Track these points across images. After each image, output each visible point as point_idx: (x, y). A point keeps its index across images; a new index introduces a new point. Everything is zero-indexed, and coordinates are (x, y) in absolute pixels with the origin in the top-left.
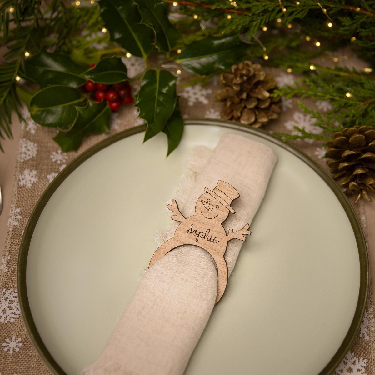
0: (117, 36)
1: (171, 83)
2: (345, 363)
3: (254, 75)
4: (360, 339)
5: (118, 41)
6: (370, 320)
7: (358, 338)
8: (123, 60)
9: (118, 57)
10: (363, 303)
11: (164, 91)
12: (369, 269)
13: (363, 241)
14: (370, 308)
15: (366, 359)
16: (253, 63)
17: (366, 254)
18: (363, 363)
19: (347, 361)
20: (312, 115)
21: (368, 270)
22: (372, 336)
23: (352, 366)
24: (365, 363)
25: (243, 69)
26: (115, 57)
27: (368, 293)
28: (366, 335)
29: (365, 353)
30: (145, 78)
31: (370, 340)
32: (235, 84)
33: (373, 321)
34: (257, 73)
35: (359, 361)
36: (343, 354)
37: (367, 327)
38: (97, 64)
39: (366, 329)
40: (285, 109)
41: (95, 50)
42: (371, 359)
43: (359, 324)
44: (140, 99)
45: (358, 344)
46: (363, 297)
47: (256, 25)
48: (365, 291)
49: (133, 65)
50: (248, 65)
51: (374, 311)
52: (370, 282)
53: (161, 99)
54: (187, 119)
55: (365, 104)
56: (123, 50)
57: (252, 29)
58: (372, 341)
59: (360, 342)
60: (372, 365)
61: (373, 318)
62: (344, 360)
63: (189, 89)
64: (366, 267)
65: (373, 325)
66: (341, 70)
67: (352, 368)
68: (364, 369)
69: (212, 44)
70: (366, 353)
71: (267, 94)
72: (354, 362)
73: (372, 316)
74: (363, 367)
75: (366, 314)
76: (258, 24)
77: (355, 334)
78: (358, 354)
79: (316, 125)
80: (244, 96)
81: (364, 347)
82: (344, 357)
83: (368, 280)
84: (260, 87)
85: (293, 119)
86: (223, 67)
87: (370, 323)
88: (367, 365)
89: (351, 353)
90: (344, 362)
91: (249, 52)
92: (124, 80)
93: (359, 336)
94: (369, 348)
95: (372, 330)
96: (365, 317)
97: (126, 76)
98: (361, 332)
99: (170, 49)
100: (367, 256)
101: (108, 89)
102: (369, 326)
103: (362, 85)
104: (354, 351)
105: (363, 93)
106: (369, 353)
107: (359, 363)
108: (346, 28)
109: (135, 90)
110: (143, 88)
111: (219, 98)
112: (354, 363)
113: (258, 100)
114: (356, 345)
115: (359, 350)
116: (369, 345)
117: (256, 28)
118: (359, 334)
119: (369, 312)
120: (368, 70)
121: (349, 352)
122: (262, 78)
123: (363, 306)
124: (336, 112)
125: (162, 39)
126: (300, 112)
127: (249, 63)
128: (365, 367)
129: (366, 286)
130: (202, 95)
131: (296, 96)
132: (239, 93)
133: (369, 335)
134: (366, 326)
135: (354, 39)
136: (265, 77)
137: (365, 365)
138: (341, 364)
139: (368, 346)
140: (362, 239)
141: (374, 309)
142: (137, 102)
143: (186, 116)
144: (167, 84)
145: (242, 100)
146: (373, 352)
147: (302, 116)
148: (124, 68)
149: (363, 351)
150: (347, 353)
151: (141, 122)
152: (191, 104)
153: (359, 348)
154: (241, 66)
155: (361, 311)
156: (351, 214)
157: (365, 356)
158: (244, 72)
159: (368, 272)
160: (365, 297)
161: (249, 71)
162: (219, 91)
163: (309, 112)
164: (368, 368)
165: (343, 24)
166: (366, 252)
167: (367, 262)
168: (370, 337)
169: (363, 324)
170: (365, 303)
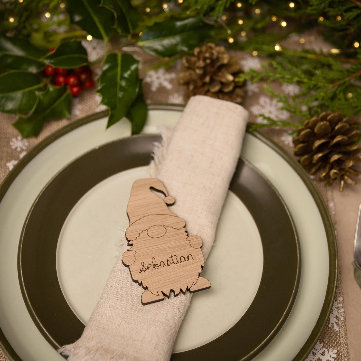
0: (77, 18)
1: (133, 67)
2: (314, 354)
3: (218, 59)
4: (329, 329)
5: (78, 23)
6: (339, 309)
7: (327, 328)
8: (84, 44)
9: (79, 40)
10: (333, 292)
11: (126, 75)
12: (338, 257)
13: (331, 229)
14: (339, 297)
15: (335, 349)
16: (217, 45)
17: (335, 242)
18: (333, 353)
19: (316, 352)
20: (278, 99)
21: (337, 259)
22: (341, 326)
23: (321, 357)
24: (334, 353)
25: (206, 51)
26: (75, 41)
27: (337, 282)
28: (335, 325)
29: (334, 343)
30: (107, 62)
31: (339, 330)
32: (199, 68)
33: (342, 310)
34: (220, 56)
35: (328, 352)
36: (312, 345)
37: (337, 317)
38: (56, 48)
39: (335, 319)
40: (250, 93)
41: (55, 33)
42: (341, 349)
43: (328, 313)
44: (102, 85)
45: (327, 335)
46: (332, 286)
47: (221, 5)
48: (334, 280)
49: (94, 48)
50: (211, 48)
51: (343, 300)
52: (339, 271)
53: (123, 83)
54: (150, 105)
55: (333, 87)
56: (84, 33)
57: (217, 8)
58: (341, 331)
59: (329, 333)
60: (342, 356)
61: (342, 307)
62: (313, 350)
63: (152, 73)
64: (335, 256)
65: (342, 315)
66: (307, 52)
67: (321, 359)
68: (333, 359)
69: (174, 25)
70: (336, 343)
71: (230, 78)
72: (323, 352)
73: (341, 305)
74: (332, 358)
75: (335, 303)
76: (224, 4)
77: (324, 324)
78: (327, 344)
79: (283, 109)
80: (207, 79)
81: (333, 337)
82: (313, 348)
83: (337, 269)
84: (224, 70)
85: (258, 104)
86: (185, 49)
87: (339, 313)
88: (337, 355)
89: (320, 343)
90: (313, 352)
91: (212, 33)
92: (85, 64)
93: (328, 326)
94: (339, 338)
95: (342, 319)
96: (335, 306)
97: (86, 60)
98: (330, 322)
99: (132, 31)
100: (336, 244)
101: (68, 74)
102: (338, 316)
103: (330, 67)
104: (323, 341)
105: (332, 75)
106: (339, 344)
107: (328, 354)
108: (314, 8)
109: (96, 75)
110: (105, 73)
111: (182, 81)
112: (323, 354)
113: (222, 84)
114: (325, 335)
115: (328, 340)
116: (339, 335)
117: (222, 8)
118: (328, 324)
119: (338, 302)
120: (335, 51)
121: (318, 343)
122: (226, 61)
123: (332, 296)
124: (304, 95)
125: (123, 21)
126: (266, 95)
127: (213, 45)
128: (334, 357)
129: (335, 274)
130: (166, 80)
131: (263, 80)
132: (202, 77)
133: (338, 324)
134: (335, 316)
135: (321, 19)
136: (229, 60)
137: (335, 356)
138: (310, 355)
139: (337, 337)
140: (331, 227)
141: (343, 298)
142: (99, 88)
143: (149, 102)
144: (129, 68)
145: (204, 84)
146: (343, 343)
147: (268, 100)
148: (84, 52)
149: (332, 342)
150: (316, 344)
151: (103, 108)
152: (154, 88)
153: (328, 338)
154: (204, 49)
155: (330, 300)
156: (319, 201)
157: (335, 347)
158: (207, 55)
159: (337, 261)
160: (334, 286)
161: (212, 54)
162: (182, 75)
163: (276, 97)
164: (337, 359)
165: (311, 3)
166: (335, 240)
167: (336, 250)
168: (339, 327)
169: (332, 314)
170: (334, 292)
